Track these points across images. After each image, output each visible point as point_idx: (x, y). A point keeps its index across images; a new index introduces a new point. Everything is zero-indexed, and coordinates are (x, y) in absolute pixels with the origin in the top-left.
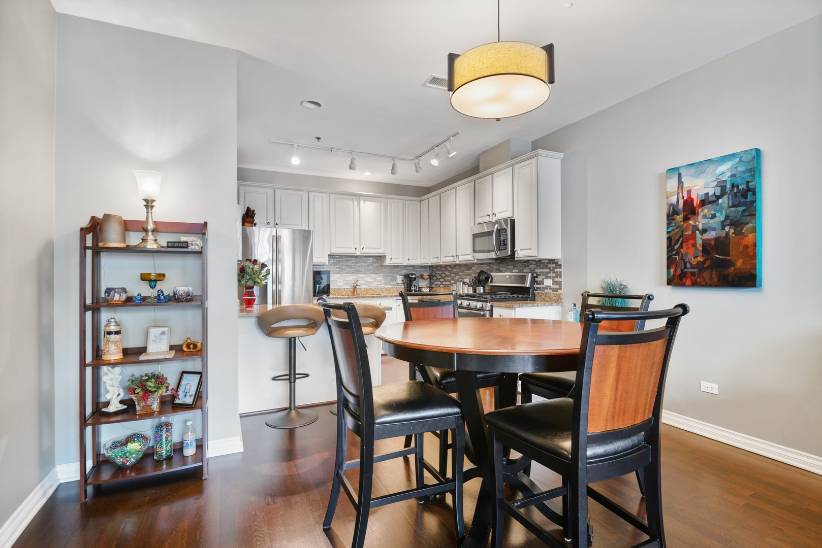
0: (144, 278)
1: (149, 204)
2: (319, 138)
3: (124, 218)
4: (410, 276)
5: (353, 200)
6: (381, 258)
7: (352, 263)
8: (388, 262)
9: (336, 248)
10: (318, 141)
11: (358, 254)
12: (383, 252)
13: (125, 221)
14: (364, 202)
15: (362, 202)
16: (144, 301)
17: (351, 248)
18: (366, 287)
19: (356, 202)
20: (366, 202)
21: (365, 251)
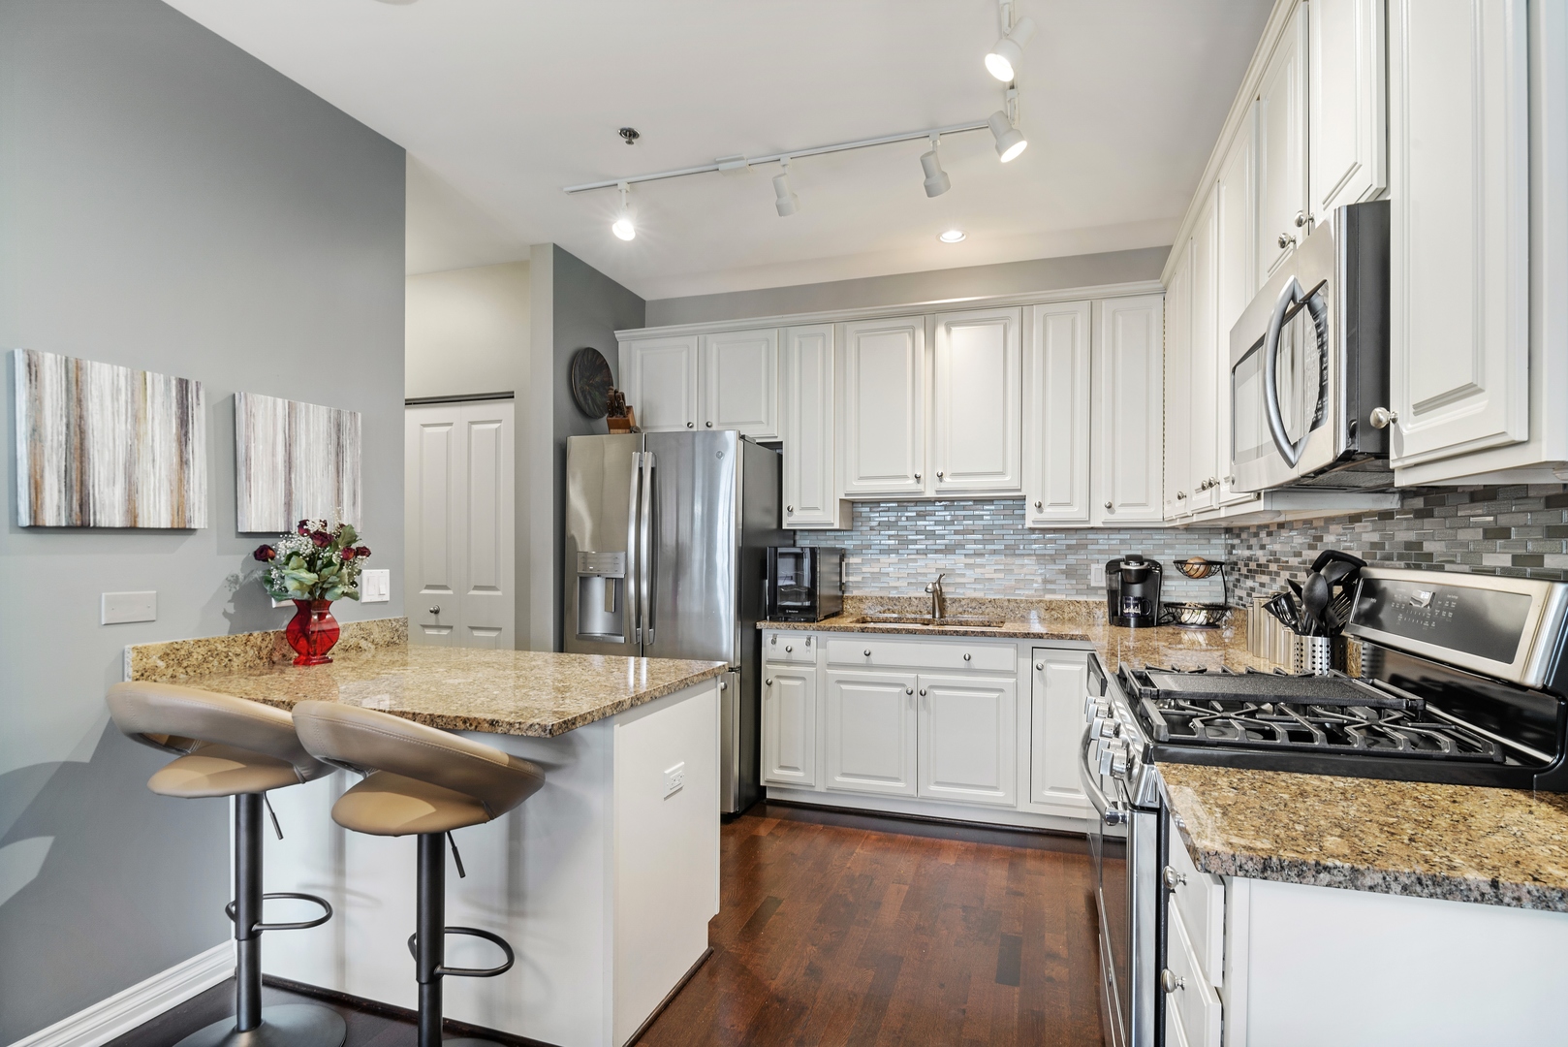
2: (630, 134)
4: (1123, 566)
5: (912, 330)
7: (937, 523)
8: (1032, 518)
9: (861, 478)
10: (630, 143)
11: (930, 494)
12: (1016, 484)
14: (948, 331)
15: (941, 331)
17: (906, 477)
18: (979, 595)
19: (920, 335)
20: (954, 329)
21: (949, 482)
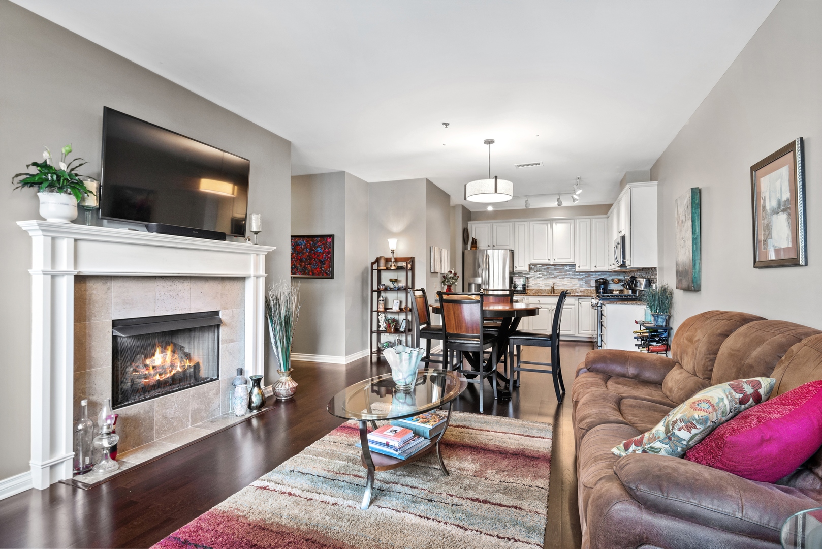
0: (391, 280)
1: (393, 252)
3: (386, 257)
4: (599, 281)
5: (547, 224)
6: (573, 266)
7: (552, 270)
8: (577, 269)
9: (535, 259)
11: (552, 263)
12: (573, 261)
13: (386, 258)
14: (556, 224)
15: (554, 224)
16: (391, 289)
17: (545, 259)
19: (549, 225)
20: (558, 224)
21: (557, 261)
